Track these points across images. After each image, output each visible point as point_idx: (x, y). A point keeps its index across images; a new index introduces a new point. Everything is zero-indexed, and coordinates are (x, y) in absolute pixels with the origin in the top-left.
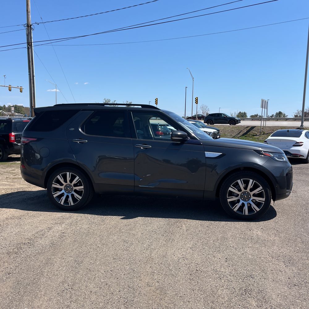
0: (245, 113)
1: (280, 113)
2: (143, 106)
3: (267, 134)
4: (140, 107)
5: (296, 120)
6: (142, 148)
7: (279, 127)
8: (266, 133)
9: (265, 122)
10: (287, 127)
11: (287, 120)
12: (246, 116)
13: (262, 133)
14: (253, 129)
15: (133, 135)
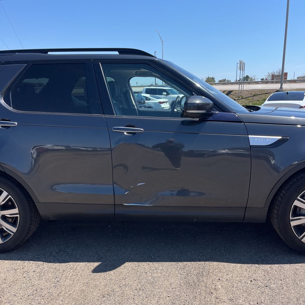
0: (213, 79)
1: (247, 77)
2: (122, 51)
3: (246, 98)
4: (117, 53)
5: (267, 83)
6: (125, 133)
7: (258, 90)
8: (244, 97)
9: (242, 85)
10: (266, 90)
11: (257, 83)
12: (214, 81)
13: (240, 97)
14: (231, 94)
15: (106, 109)
